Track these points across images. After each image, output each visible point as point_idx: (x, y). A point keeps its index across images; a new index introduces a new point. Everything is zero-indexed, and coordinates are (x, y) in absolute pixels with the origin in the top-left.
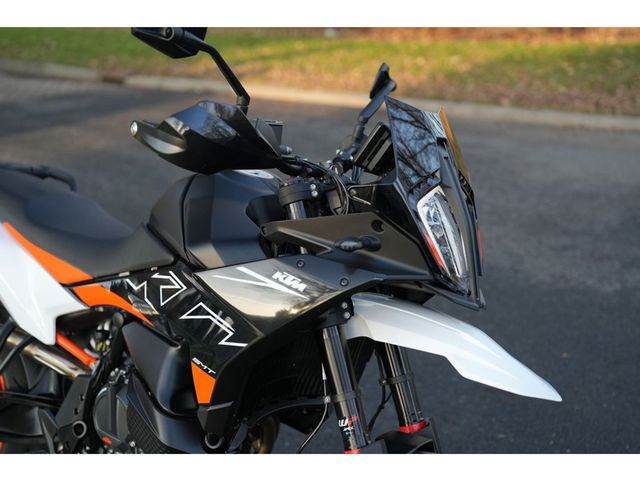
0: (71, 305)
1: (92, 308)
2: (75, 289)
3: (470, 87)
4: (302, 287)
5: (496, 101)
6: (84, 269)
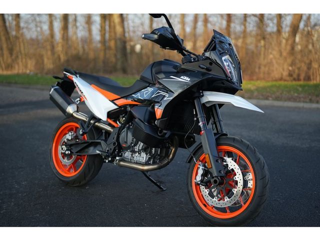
0: (113, 107)
1: (120, 107)
2: (115, 101)
3: (256, 94)
4: (189, 79)
5: (267, 99)
6: (118, 95)
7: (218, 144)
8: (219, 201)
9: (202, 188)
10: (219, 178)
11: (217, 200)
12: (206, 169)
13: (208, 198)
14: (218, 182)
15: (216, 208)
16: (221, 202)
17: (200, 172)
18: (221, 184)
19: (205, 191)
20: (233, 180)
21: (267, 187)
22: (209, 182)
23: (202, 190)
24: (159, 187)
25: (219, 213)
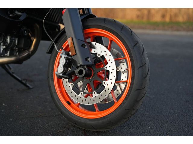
7: (85, 27)
8: (86, 97)
9: (65, 81)
10: (85, 67)
11: (83, 97)
12: (70, 57)
13: (72, 94)
14: (84, 72)
15: (83, 106)
16: (89, 98)
17: (63, 61)
18: (88, 75)
19: (68, 86)
20: (104, 70)
21: (147, 77)
22: (73, 73)
23: (65, 84)
24: (25, 85)
25: (87, 111)
